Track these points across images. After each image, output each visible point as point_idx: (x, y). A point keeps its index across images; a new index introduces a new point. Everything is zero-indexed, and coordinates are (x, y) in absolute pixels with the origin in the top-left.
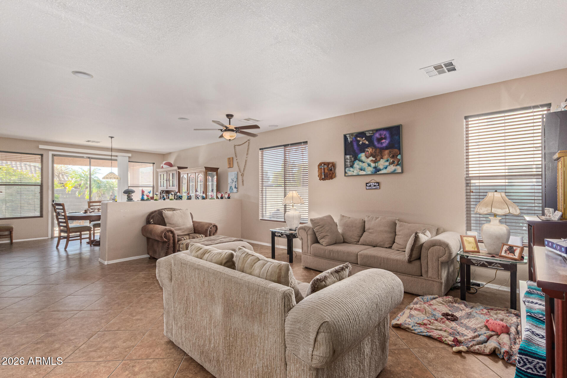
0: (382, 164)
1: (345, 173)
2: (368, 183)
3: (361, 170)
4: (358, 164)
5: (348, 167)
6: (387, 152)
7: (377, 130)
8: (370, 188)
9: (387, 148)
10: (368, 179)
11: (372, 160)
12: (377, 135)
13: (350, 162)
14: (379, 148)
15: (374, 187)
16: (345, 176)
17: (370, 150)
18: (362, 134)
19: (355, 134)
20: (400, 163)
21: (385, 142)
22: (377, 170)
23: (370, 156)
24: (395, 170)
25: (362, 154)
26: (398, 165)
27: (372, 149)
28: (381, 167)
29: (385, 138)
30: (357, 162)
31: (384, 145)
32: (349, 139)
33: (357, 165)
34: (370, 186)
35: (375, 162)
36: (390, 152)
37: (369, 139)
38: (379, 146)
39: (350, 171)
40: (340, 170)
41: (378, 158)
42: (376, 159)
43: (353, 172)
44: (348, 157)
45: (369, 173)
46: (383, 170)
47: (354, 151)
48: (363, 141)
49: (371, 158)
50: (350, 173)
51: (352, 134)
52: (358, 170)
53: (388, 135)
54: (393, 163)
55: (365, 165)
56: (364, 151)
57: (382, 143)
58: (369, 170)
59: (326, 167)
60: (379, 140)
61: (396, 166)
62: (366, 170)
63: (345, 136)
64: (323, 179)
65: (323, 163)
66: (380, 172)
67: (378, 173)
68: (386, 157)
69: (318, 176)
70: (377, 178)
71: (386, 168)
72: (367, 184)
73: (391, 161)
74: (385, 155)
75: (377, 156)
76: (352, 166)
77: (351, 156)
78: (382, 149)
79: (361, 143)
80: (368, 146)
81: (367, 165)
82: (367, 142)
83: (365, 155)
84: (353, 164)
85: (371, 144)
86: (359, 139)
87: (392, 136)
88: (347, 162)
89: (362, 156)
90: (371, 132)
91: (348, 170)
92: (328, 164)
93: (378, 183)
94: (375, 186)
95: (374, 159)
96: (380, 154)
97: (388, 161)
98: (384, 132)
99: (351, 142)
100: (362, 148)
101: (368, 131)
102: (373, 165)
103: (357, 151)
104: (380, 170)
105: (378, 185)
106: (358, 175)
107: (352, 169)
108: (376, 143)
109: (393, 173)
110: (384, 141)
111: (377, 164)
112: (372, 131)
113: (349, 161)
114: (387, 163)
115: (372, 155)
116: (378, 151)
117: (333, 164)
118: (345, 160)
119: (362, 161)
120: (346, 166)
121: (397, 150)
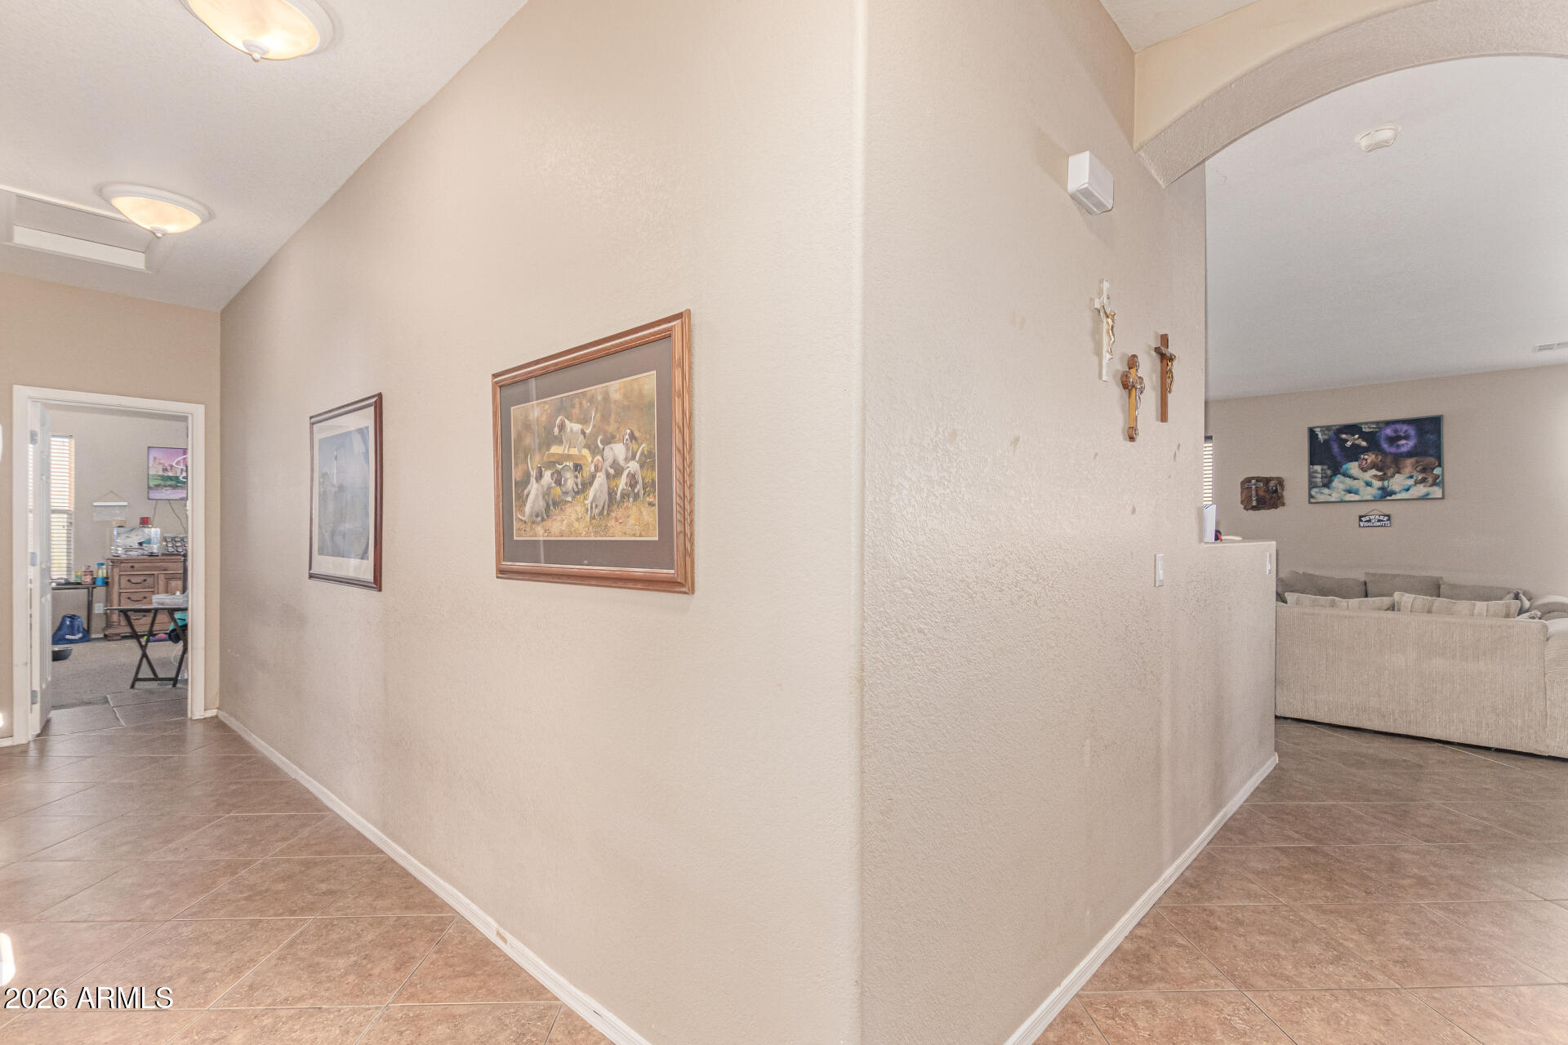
0: (1397, 482)
1: (1311, 496)
2: (1365, 516)
3: (1350, 492)
4: (1342, 482)
5: (1316, 487)
6: (1409, 462)
7: (1388, 423)
8: (1369, 524)
9: (1410, 454)
10: (1363, 509)
11: (1375, 476)
12: (1389, 431)
13: (1322, 477)
14: (1391, 454)
15: (1379, 524)
16: (1310, 503)
17: (1370, 458)
18: (1353, 429)
19: (1337, 427)
21: (1406, 445)
22: (1385, 494)
23: (1372, 468)
24: (1428, 494)
25: (1352, 463)
26: (1434, 484)
27: (1376, 456)
28: (1396, 488)
29: (1407, 437)
30: (1339, 478)
31: (1404, 449)
32: (1320, 436)
33: (1339, 483)
34: (1369, 521)
35: (1381, 479)
36: (1417, 462)
37: (1369, 437)
38: (1393, 450)
39: (1322, 493)
40: (1295, 490)
41: (1390, 472)
42: (1385, 474)
43: (1330, 495)
44: (1318, 468)
45: (1369, 498)
46: (1400, 492)
47: (1333, 457)
48: (1351, 440)
49: (1374, 472)
50: (1321, 498)
51: (1328, 428)
52: (1343, 493)
53: (1412, 433)
54: (1424, 481)
55: (1358, 484)
57: (1398, 447)
58: (1368, 493)
59: (1261, 484)
60: (1393, 440)
61: (1432, 485)
62: (1361, 493)
63: (1312, 432)
64: (1254, 508)
65: (1253, 478)
66: (1393, 497)
67: (1388, 498)
68: (1408, 470)
69: (1242, 502)
70: (1384, 507)
71: (1407, 490)
72: (1361, 517)
73: (1420, 478)
74: (1406, 467)
75: (1387, 468)
76: (1327, 485)
77: (1325, 467)
79: (1349, 444)
80: (1365, 450)
81: (1363, 484)
82: (1364, 444)
83: (1359, 465)
84: (1331, 481)
86: (1344, 436)
87: (1422, 434)
88: (1316, 477)
89: (1353, 467)
90: (1374, 426)
91: (1316, 492)
92: (1267, 480)
93: (1389, 516)
94: (1379, 521)
95: (1381, 474)
96: (1394, 466)
97: (1411, 477)
98: (1405, 427)
99: (1326, 441)
100: (1354, 454)
101: (1366, 423)
102: (1377, 484)
103: (1339, 458)
104: (1393, 493)
105: (1388, 520)
106: (1342, 502)
107: (1326, 491)
108: (1385, 446)
109: (1424, 498)
110: (1403, 442)
111: (1386, 483)
112: (1377, 423)
113: (1320, 476)
114: (1411, 482)
115: (1374, 466)
116: (1389, 460)
117: (1280, 482)
118: (1311, 476)
119: (1350, 477)
120: (1312, 485)
121: (1432, 460)
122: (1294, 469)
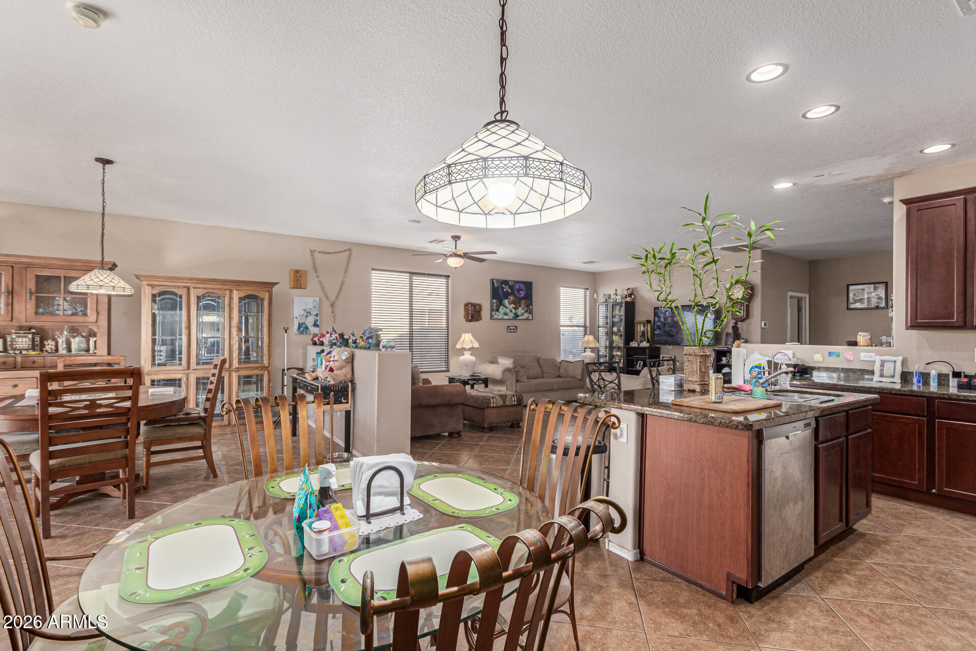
0: (520, 311)
1: (492, 316)
2: (509, 327)
3: (505, 314)
4: (503, 309)
5: (494, 311)
6: (523, 302)
7: (518, 282)
8: (510, 331)
9: (523, 298)
10: (509, 323)
11: (513, 307)
12: (517, 286)
13: (496, 306)
14: (518, 297)
15: (513, 331)
16: (491, 319)
17: (511, 298)
18: (506, 282)
19: (501, 281)
20: (531, 312)
21: (523, 293)
22: (516, 316)
24: (528, 317)
25: (506, 300)
26: (530, 313)
27: (514, 297)
28: (519, 314)
29: (522, 290)
30: (502, 307)
31: (522, 296)
32: (495, 284)
33: (502, 309)
34: (511, 329)
35: (515, 309)
36: (526, 302)
37: (511, 287)
38: (518, 295)
40: (486, 312)
41: (518, 305)
42: (516, 307)
43: (499, 315)
44: (494, 301)
45: (511, 318)
46: (521, 316)
47: (500, 297)
48: (506, 288)
49: (513, 305)
50: (496, 317)
51: (498, 280)
52: (503, 315)
53: (524, 288)
54: (526, 311)
55: (508, 311)
56: (507, 298)
57: (520, 294)
58: (511, 315)
59: (473, 308)
60: (519, 290)
62: (509, 315)
63: (492, 281)
64: (470, 321)
65: (470, 303)
66: (519, 318)
67: (517, 318)
68: (523, 305)
69: (464, 316)
70: (515, 323)
71: (523, 315)
73: (526, 309)
75: (517, 303)
76: (497, 310)
77: (497, 301)
78: (521, 299)
79: (505, 290)
80: (510, 294)
82: (510, 291)
83: (508, 301)
84: (499, 309)
85: (513, 293)
86: (503, 286)
87: (526, 290)
88: (494, 306)
89: (506, 302)
90: (513, 283)
91: (494, 314)
92: (474, 305)
93: (517, 327)
94: (514, 329)
96: (519, 303)
97: (524, 309)
98: (522, 285)
99: (497, 287)
100: (506, 296)
101: (511, 281)
102: (514, 311)
103: (502, 297)
104: (518, 316)
105: (516, 329)
106: (503, 319)
107: (497, 313)
108: (516, 293)
109: (527, 319)
110: (521, 292)
111: (516, 311)
112: (514, 281)
114: (523, 311)
115: (513, 303)
116: (517, 300)
117: (480, 306)
118: (492, 304)
119: (505, 307)
120: (492, 310)
121: (529, 302)
122: (485, 301)
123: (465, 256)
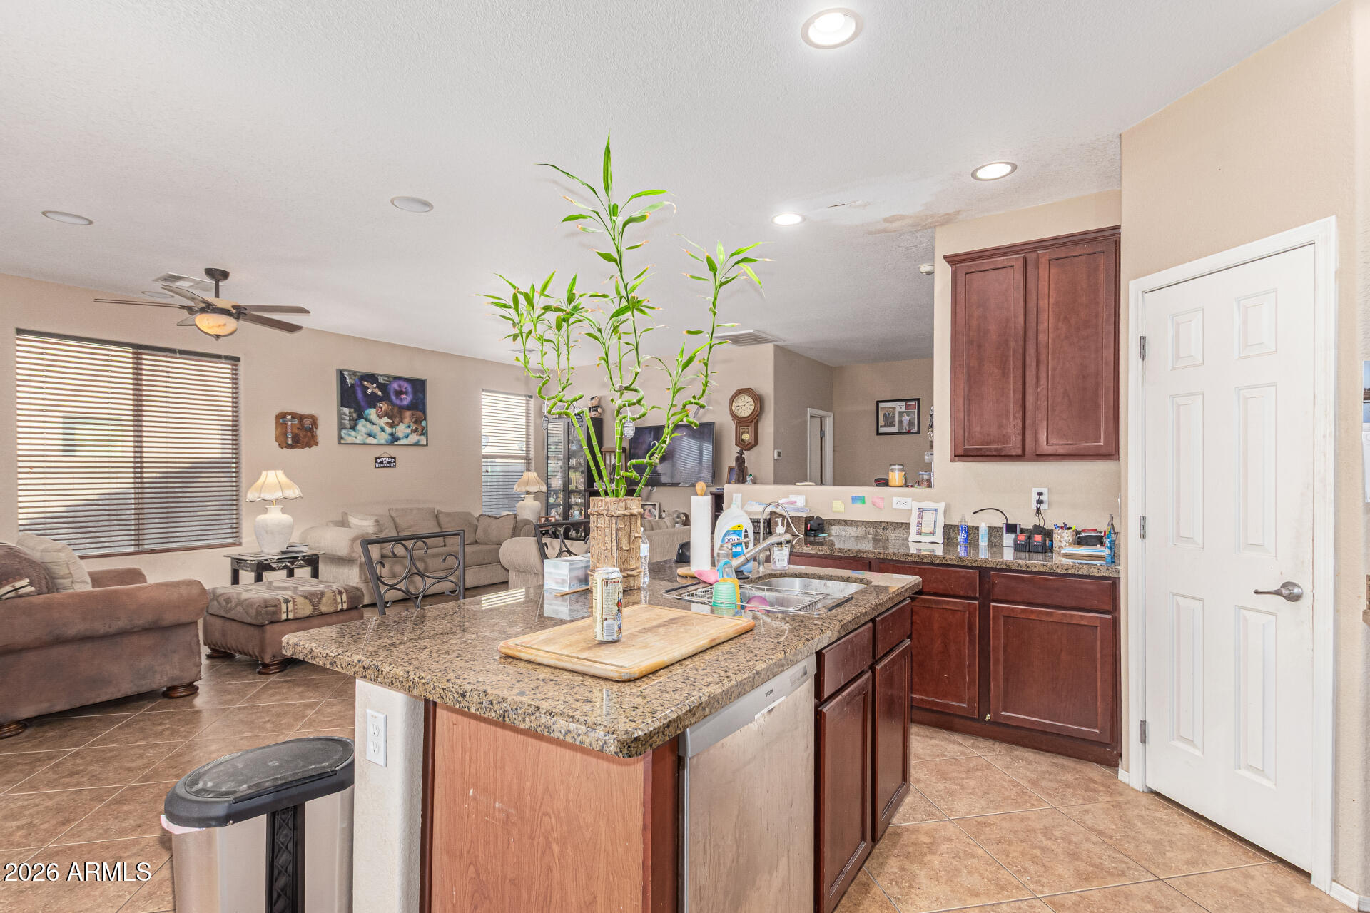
0: (401, 430)
1: (340, 438)
2: (379, 458)
3: (370, 435)
4: (364, 426)
5: (345, 429)
6: (408, 414)
7: (396, 378)
8: (382, 465)
9: (409, 408)
10: (378, 452)
11: (387, 423)
12: (395, 386)
13: (350, 420)
14: (397, 405)
15: (388, 465)
16: (339, 443)
17: (384, 406)
18: (372, 378)
19: (360, 374)
20: (424, 432)
21: (407, 399)
22: (394, 439)
23: (384, 416)
24: (418, 441)
25: (371, 409)
26: (422, 434)
27: (388, 405)
28: (400, 435)
29: (406, 393)
30: (362, 423)
31: (405, 403)
32: (348, 380)
33: (362, 425)
34: (382, 463)
35: (392, 426)
36: (413, 415)
37: (383, 387)
38: (398, 402)
39: (350, 435)
40: (327, 430)
41: (397, 420)
42: (393, 422)
43: (356, 437)
44: (346, 410)
45: (383, 442)
46: (402, 439)
47: (358, 403)
48: (372, 389)
49: (386, 419)
50: (349, 440)
51: (354, 373)
52: (365, 436)
53: (410, 390)
54: (416, 431)
55: (376, 429)
56: (374, 407)
57: (402, 399)
58: (383, 438)
59: (296, 422)
60: (399, 393)
61: (420, 435)
62: (378, 437)
63: (341, 373)
64: (290, 447)
65: (289, 413)
66: (399, 442)
67: (396, 443)
68: (407, 420)
69: (276, 438)
70: (392, 451)
71: (407, 437)
72: (377, 458)
73: (414, 428)
74: (406, 418)
75: (395, 416)
76: (353, 428)
77: (352, 410)
78: (402, 409)
79: (369, 391)
80: (381, 399)
81: (379, 429)
82: (380, 393)
83: (377, 412)
84: (356, 424)
85: (386, 397)
86: (366, 383)
87: (415, 392)
88: (345, 419)
89: (372, 413)
90: (386, 379)
91: (345, 434)
92: (301, 418)
93: (394, 458)
94: (389, 462)
95: (390, 421)
96: (398, 416)
97: (409, 427)
98: (405, 385)
99: (352, 385)
100: (372, 401)
101: (382, 375)
102: (388, 430)
103: (363, 404)
104: (398, 439)
105: (395, 462)
106: (365, 444)
107: (353, 433)
108: (393, 397)
109: (416, 444)
110: (404, 396)
111: (394, 429)
112: (389, 377)
113: (348, 418)
114: (409, 431)
115: (386, 414)
116: (396, 410)
117: (314, 420)
118: (340, 417)
119: (371, 422)
120: (341, 427)
121: (420, 414)
122: (326, 409)
123: (239, 312)
